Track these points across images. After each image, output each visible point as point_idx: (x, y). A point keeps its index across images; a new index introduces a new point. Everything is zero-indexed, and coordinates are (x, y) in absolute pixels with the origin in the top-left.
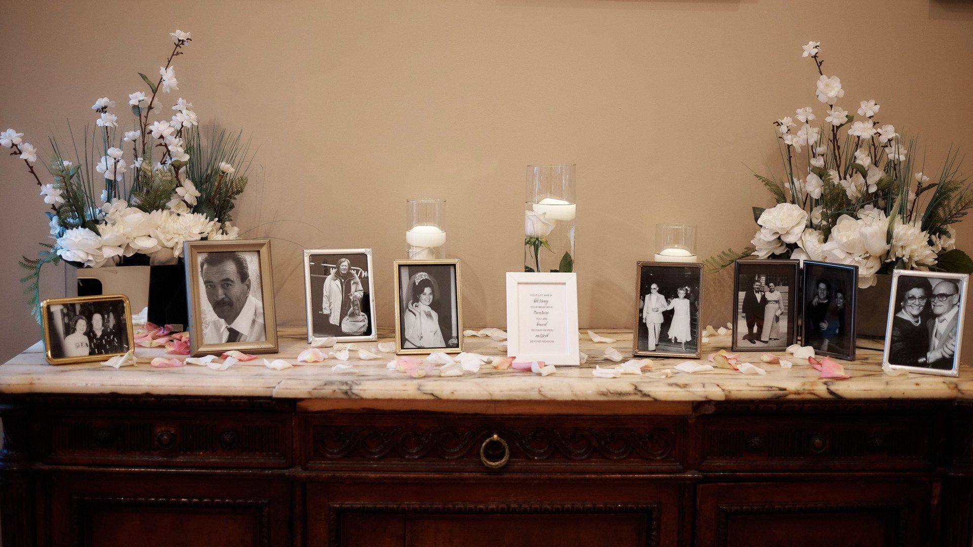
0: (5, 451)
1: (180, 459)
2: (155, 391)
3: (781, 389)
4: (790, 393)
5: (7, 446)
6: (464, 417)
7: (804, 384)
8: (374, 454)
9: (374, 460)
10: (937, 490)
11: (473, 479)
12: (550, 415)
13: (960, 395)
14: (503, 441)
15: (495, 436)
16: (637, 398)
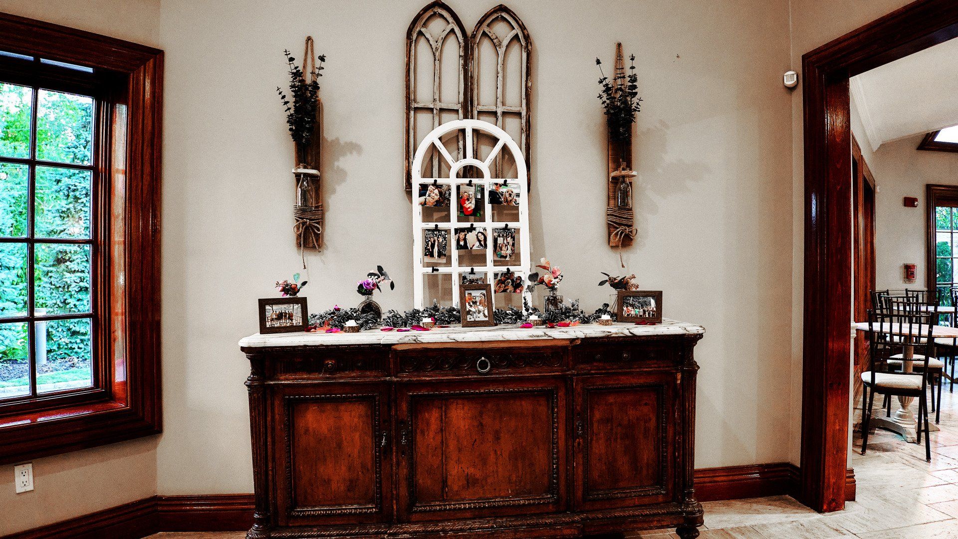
0: (252, 376)
1: (338, 375)
2: (325, 344)
3: (609, 332)
4: (613, 334)
5: (252, 373)
6: (468, 350)
7: (618, 330)
8: (428, 368)
9: (428, 371)
10: (679, 376)
11: (474, 378)
12: (507, 347)
13: (687, 333)
14: (487, 360)
15: (483, 358)
16: (546, 338)
